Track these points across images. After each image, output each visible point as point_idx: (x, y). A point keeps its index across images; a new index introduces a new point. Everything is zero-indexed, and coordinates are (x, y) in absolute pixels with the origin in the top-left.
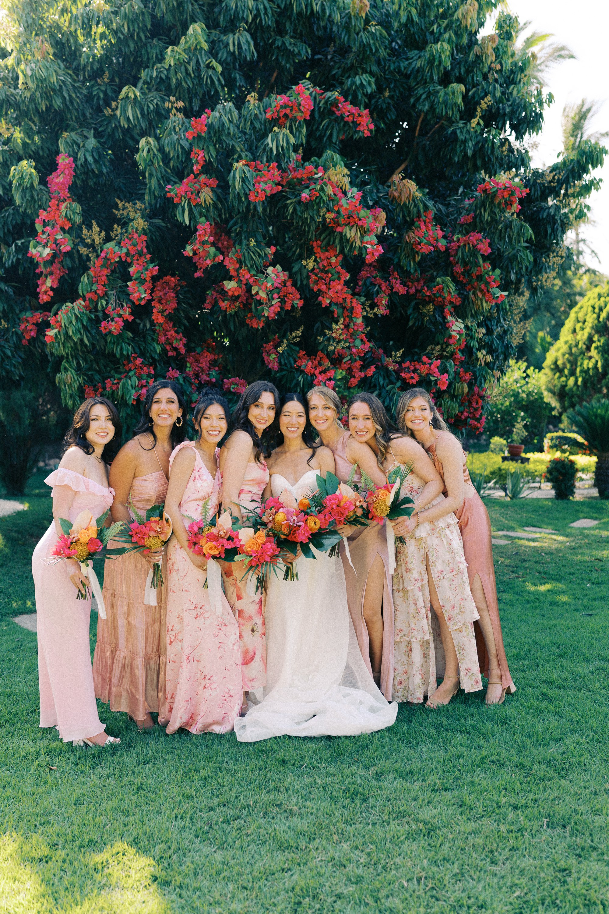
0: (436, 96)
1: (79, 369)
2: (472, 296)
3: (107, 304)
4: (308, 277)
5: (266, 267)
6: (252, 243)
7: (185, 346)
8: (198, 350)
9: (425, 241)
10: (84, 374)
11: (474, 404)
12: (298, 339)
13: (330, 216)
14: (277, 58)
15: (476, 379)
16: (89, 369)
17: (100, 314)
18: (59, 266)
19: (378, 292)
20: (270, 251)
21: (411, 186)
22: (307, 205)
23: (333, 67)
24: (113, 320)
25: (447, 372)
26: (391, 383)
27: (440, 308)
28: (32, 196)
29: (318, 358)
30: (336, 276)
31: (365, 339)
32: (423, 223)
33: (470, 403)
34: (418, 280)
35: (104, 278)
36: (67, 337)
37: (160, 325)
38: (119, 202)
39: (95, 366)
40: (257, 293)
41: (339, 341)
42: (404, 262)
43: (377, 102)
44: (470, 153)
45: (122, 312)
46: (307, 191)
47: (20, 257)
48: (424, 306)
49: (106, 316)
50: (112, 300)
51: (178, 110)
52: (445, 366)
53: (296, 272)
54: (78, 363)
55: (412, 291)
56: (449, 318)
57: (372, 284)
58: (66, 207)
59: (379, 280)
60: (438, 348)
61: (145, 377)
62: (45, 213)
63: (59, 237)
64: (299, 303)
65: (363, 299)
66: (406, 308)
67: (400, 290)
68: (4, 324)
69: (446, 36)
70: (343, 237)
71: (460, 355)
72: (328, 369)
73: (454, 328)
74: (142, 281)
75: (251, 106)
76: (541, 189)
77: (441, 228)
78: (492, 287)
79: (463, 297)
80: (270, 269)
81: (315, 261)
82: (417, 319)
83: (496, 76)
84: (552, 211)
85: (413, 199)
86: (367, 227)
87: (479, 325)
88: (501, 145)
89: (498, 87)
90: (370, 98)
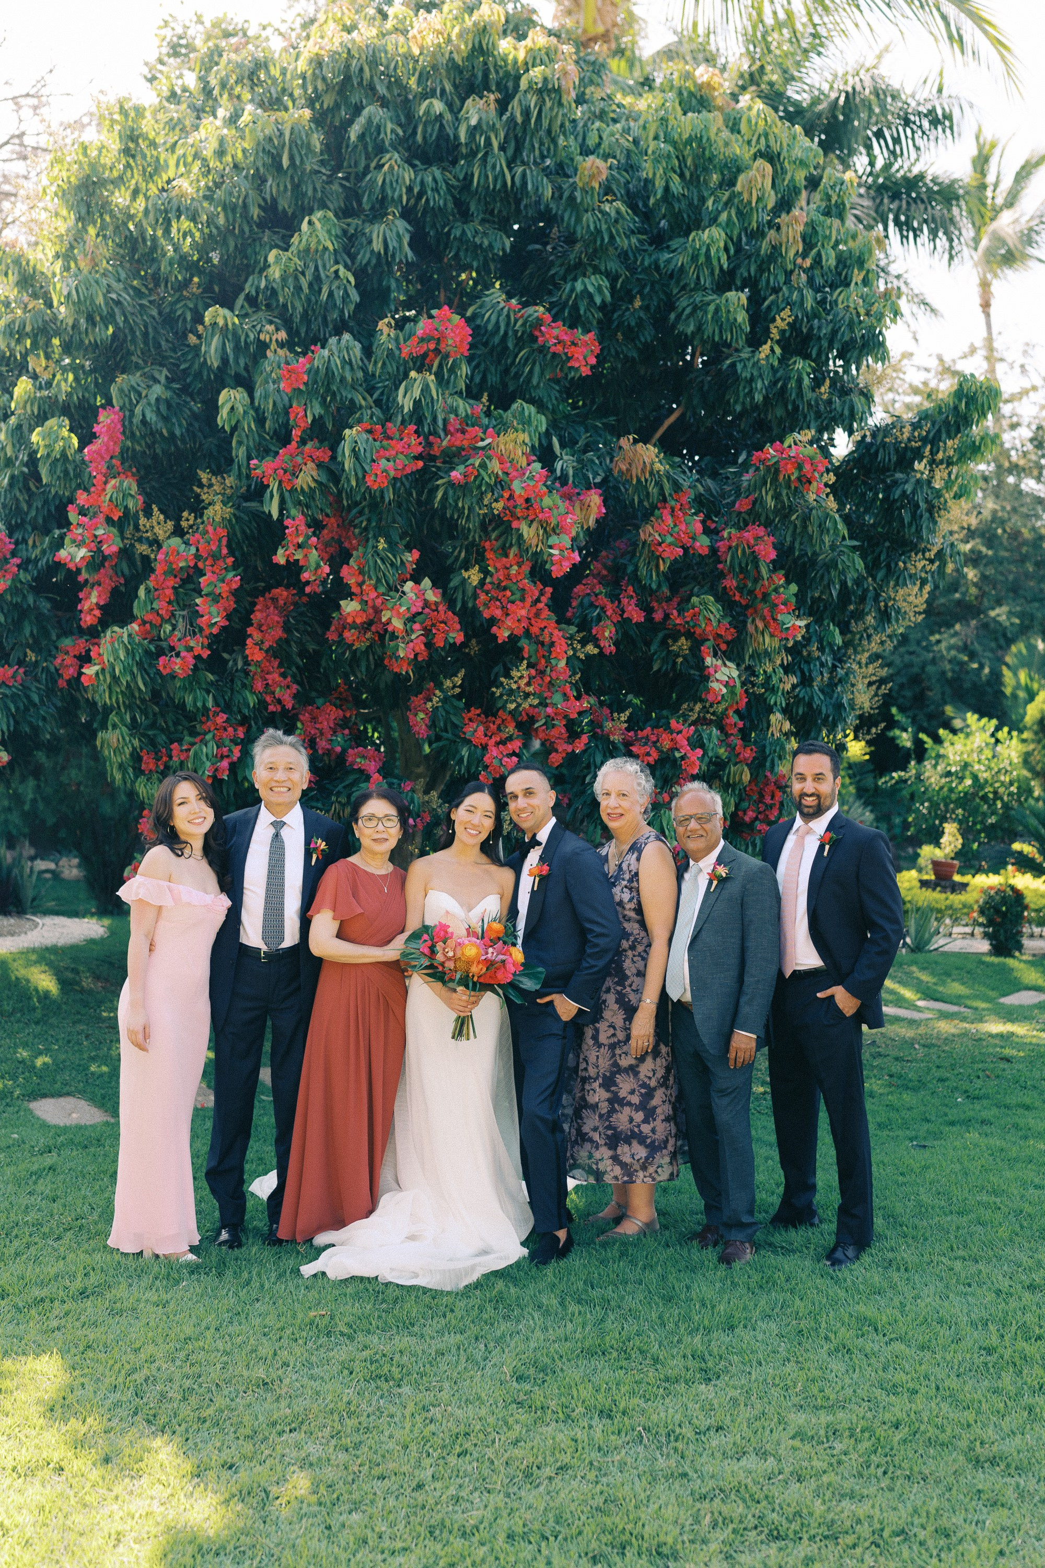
0: (706, 312)
1: (134, 726)
2: (750, 627)
3: (173, 630)
4: (475, 596)
5: (404, 581)
6: (382, 544)
7: (295, 696)
8: (320, 702)
9: (669, 539)
10: (144, 735)
11: (768, 800)
12: (458, 690)
13: (499, 506)
14: (457, 255)
15: (765, 758)
16: (153, 726)
17: (163, 643)
18: (111, 572)
19: (599, 619)
20: (411, 557)
21: (649, 453)
22: (464, 488)
23: (552, 264)
24: (178, 655)
25: (702, 746)
27: (697, 643)
28: (66, 472)
29: (498, 721)
30: (518, 596)
31: (572, 693)
32: (668, 512)
33: (762, 796)
34: (668, 599)
35: (169, 592)
36: (114, 677)
37: (258, 664)
38: (204, 475)
39: (160, 722)
40: (389, 620)
41: (527, 695)
42: (643, 572)
43: (622, 316)
44: (759, 398)
45: (193, 644)
46: (461, 468)
48: (675, 640)
49: (170, 648)
50: (181, 625)
51: (281, 345)
52: (701, 737)
53: (456, 588)
54: (133, 719)
55: (658, 616)
56: (709, 661)
57: (592, 605)
58: (114, 487)
59: (603, 600)
60: (698, 707)
61: (227, 742)
62: (85, 496)
63: (100, 532)
64: (456, 636)
65: (573, 629)
66: (648, 644)
67: (636, 615)
68: (31, 656)
69: (724, 217)
70: (520, 536)
71: (736, 719)
72: (510, 738)
73: (718, 676)
74: (216, 598)
75: (384, 338)
76: (897, 450)
77: (708, 517)
78: (781, 612)
79: (740, 625)
80: (410, 584)
81: (485, 572)
82: (664, 661)
83: (804, 277)
84: (909, 488)
85: (651, 473)
86: (554, 522)
87: (787, 669)
88: (817, 385)
89: (808, 293)
90: (607, 310)
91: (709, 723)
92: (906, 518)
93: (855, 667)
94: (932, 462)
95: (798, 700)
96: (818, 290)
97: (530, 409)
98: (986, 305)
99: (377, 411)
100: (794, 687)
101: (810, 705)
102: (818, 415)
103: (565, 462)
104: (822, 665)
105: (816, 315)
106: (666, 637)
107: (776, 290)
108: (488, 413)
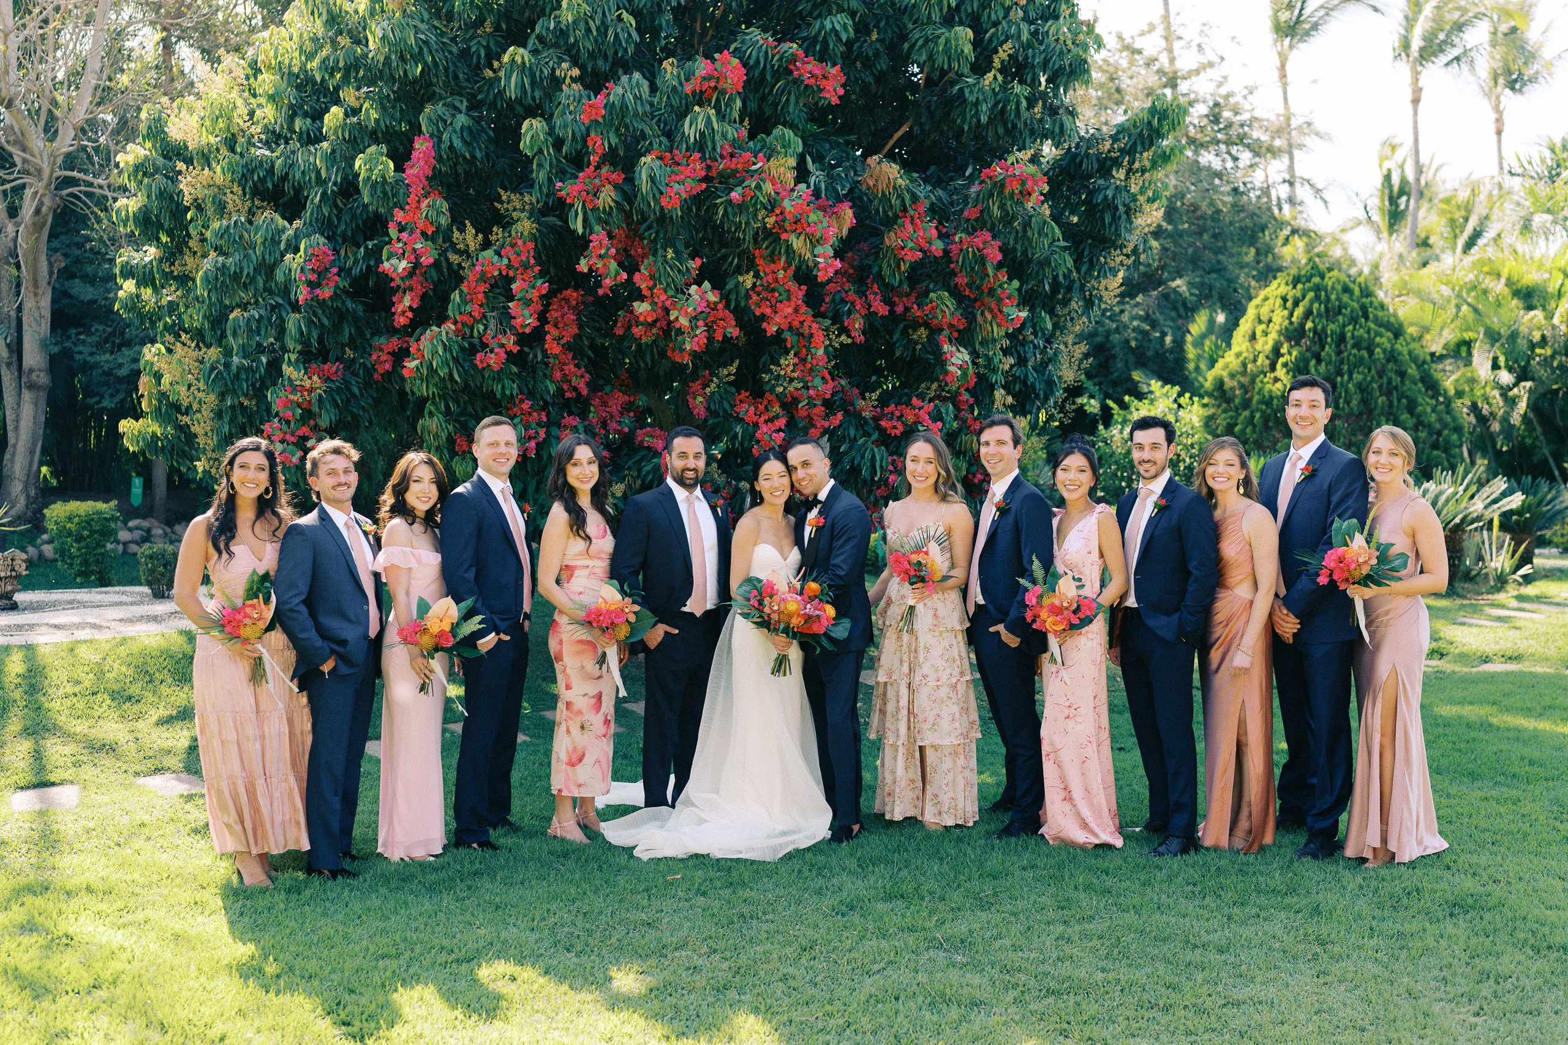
0: (936, 44)
1: (448, 413)
2: (979, 318)
3: (485, 329)
4: (748, 296)
5: (689, 285)
6: (670, 254)
7: (588, 384)
8: (608, 389)
9: (910, 244)
10: (456, 421)
12: (732, 378)
13: (771, 221)
16: (462, 414)
17: (476, 341)
18: (421, 279)
19: (849, 312)
20: (694, 265)
21: (892, 170)
22: (741, 207)
24: (492, 351)
25: (941, 419)
26: (867, 434)
27: (934, 331)
28: (384, 193)
29: (765, 402)
30: (784, 296)
31: (828, 377)
32: (908, 221)
34: (908, 295)
35: (480, 296)
36: (432, 371)
37: (556, 357)
38: (502, 192)
39: (470, 409)
40: (677, 319)
41: (792, 380)
42: (886, 271)
43: (861, 47)
44: (984, 119)
45: (504, 341)
46: (739, 189)
47: (372, 263)
48: (915, 330)
49: (484, 346)
50: (492, 324)
51: (575, 81)
52: (940, 413)
53: (730, 291)
54: (447, 407)
55: (899, 309)
56: (946, 348)
57: (842, 301)
58: (428, 206)
59: (852, 296)
60: (935, 386)
61: (534, 425)
62: (401, 213)
63: (419, 245)
64: (733, 331)
65: (827, 322)
66: (891, 333)
67: (882, 310)
68: (349, 353)
70: (789, 247)
71: (967, 396)
72: (777, 417)
73: (953, 360)
74: (528, 302)
75: (668, 76)
76: (1098, 160)
77: (940, 223)
78: (1006, 305)
79: (970, 318)
80: (694, 287)
81: (757, 276)
82: (906, 348)
83: (1021, 13)
84: (1110, 193)
85: (894, 188)
86: (819, 235)
87: (1006, 352)
88: (1031, 105)
89: (1024, 27)
90: (849, 44)
91: (944, 400)
92: (1107, 220)
93: (1062, 347)
94: (1129, 172)
95: (1016, 379)
96: (1031, 22)
97: (789, 133)
99: (664, 140)
100: (1012, 366)
101: (1025, 383)
102: (1032, 132)
103: (817, 175)
104: (1035, 347)
105: (1030, 45)
106: (906, 327)
107: (996, 24)
108: (752, 137)
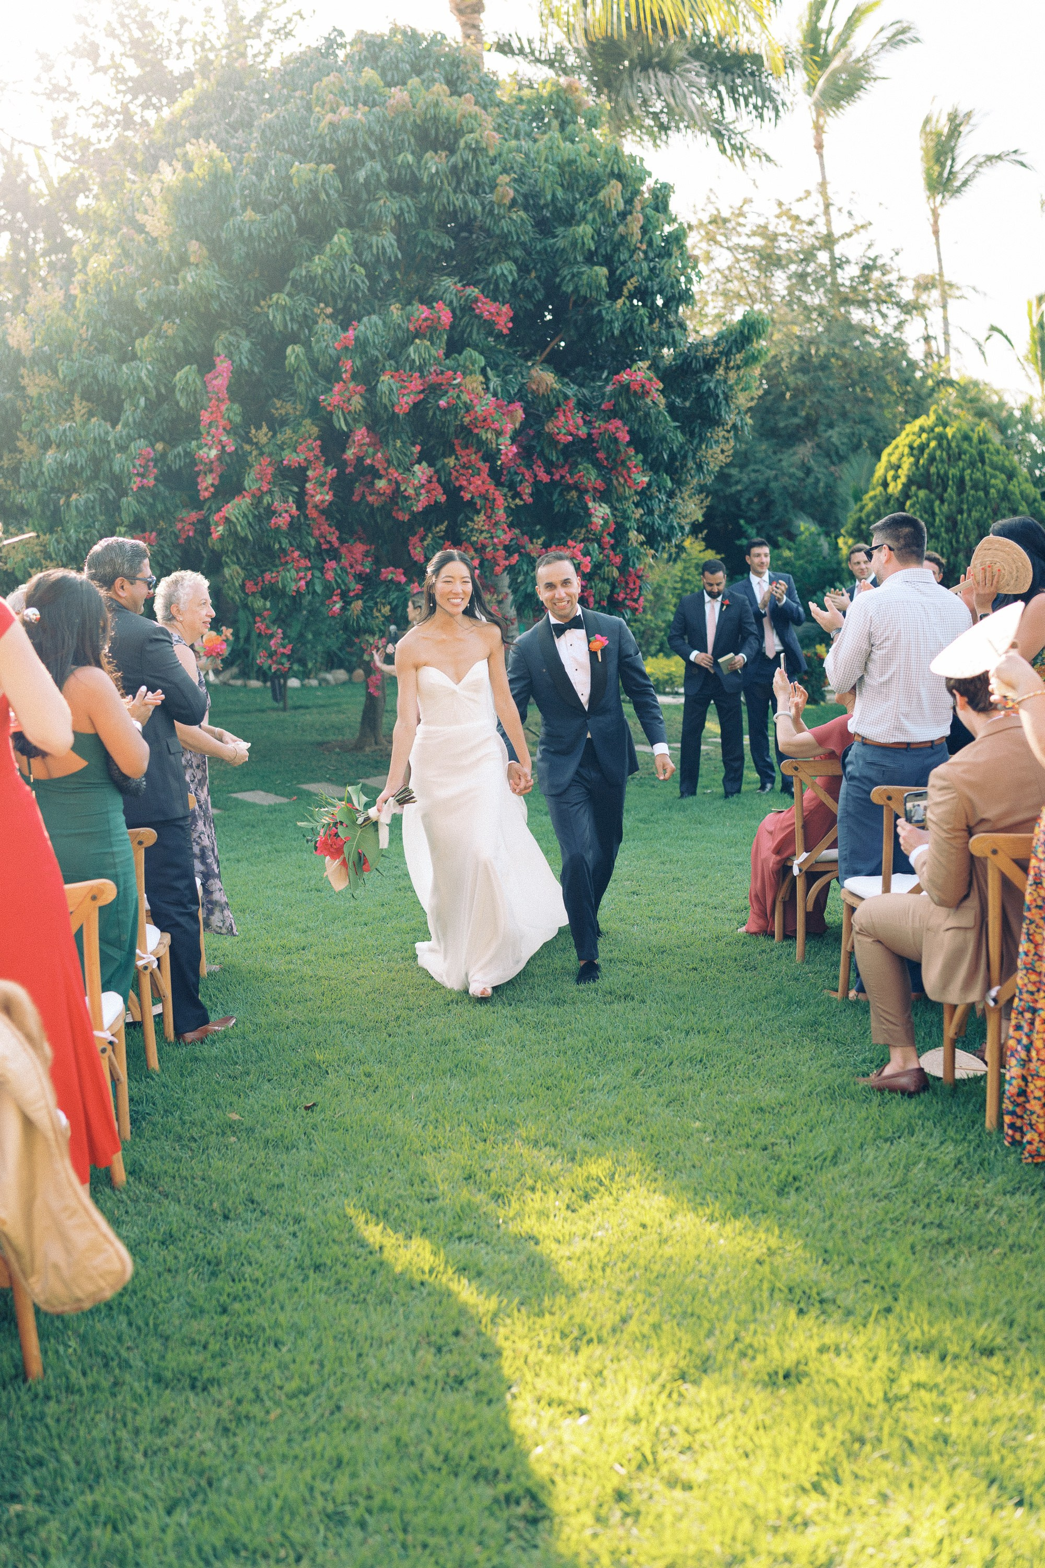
0: (581, 278)
1: (239, 563)
2: (615, 482)
3: (272, 501)
4: (451, 473)
5: (413, 465)
6: (399, 444)
7: (338, 538)
8: (352, 541)
9: (564, 430)
11: (630, 585)
12: (443, 532)
13: (467, 420)
15: (628, 560)
16: (248, 564)
18: (218, 463)
19: (521, 482)
20: (415, 450)
21: (549, 377)
22: (445, 411)
23: (477, 249)
24: (280, 516)
25: (590, 555)
27: (583, 494)
28: (195, 398)
30: (476, 472)
31: (507, 529)
32: (562, 413)
34: (563, 467)
36: (232, 533)
37: (315, 518)
38: (276, 401)
39: (254, 560)
40: (406, 489)
41: (482, 532)
42: (547, 451)
43: (523, 283)
44: (616, 332)
45: (288, 508)
46: (445, 398)
48: (569, 492)
51: (327, 316)
52: (588, 551)
53: (440, 469)
54: (238, 558)
55: (557, 477)
56: (590, 505)
57: (516, 474)
58: (226, 408)
59: (523, 469)
60: (584, 531)
62: (208, 414)
63: (222, 438)
64: (442, 498)
65: (506, 490)
66: (551, 495)
67: (544, 477)
68: (162, 524)
69: (590, 216)
70: (480, 438)
71: (608, 538)
73: (597, 513)
75: (395, 316)
76: (704, 360)
77: (585, 414)
78: (633, 472)
79: (608, 482)
80: (417, 466)
81: (457, 458)
82: (562, 505)
83: (642, 254)
84: (712, 385)
85: (551, 390)
86: (501, 429)
87: (637, 505)
88: (651, 322)
89: (645, 265)
90: (514, 283)
91: (592, 540)
92: (712, 404)
93: (680, 501)
94: (727, 368)
95: (645, 524)
96: (651, 261)
97: (476, 354)
98: (819, 146)
100: (642, 515)
101: (654, 525)
103: (495, 382)
104: (660, 501)
105: (650, 278)
106: (562, 491)
107: (623, 263)
108: (447, 355)
